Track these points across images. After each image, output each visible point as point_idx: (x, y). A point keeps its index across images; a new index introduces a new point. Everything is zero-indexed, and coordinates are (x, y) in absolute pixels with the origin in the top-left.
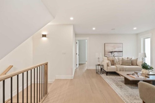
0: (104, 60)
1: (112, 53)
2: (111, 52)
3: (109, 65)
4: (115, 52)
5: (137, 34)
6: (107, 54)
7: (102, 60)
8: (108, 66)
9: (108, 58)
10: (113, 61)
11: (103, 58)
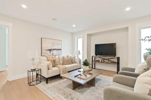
0: (42, 62)
1: (51, 52)
2: (50, 50)
3: (50, 68)
4: (54, 49)
5: (72, 33)
6: (44, 53)
7: (39, 61)
8: (48, 69)
9: (48, 58)
10: (54, 61)
11: (39, 58)
